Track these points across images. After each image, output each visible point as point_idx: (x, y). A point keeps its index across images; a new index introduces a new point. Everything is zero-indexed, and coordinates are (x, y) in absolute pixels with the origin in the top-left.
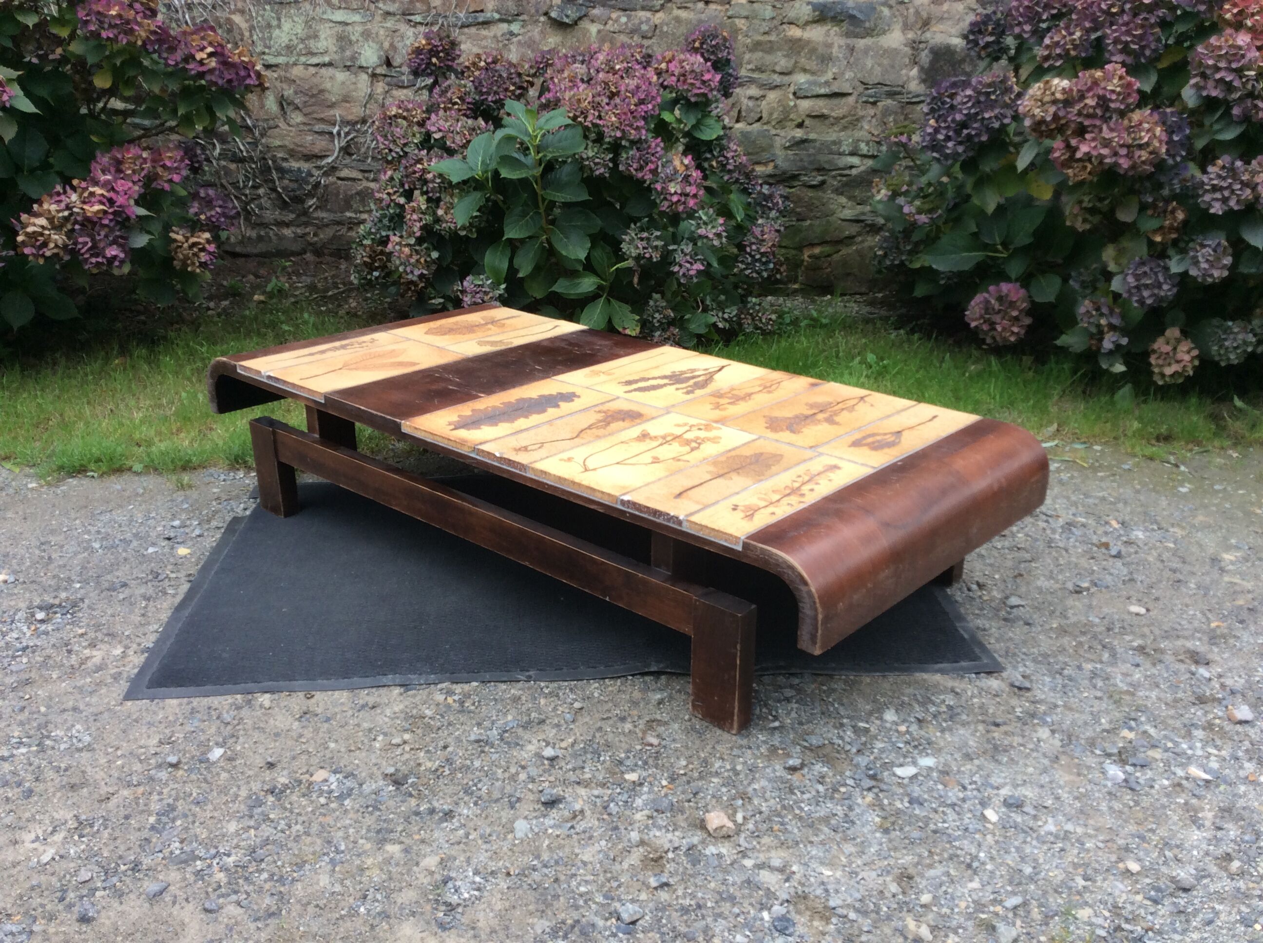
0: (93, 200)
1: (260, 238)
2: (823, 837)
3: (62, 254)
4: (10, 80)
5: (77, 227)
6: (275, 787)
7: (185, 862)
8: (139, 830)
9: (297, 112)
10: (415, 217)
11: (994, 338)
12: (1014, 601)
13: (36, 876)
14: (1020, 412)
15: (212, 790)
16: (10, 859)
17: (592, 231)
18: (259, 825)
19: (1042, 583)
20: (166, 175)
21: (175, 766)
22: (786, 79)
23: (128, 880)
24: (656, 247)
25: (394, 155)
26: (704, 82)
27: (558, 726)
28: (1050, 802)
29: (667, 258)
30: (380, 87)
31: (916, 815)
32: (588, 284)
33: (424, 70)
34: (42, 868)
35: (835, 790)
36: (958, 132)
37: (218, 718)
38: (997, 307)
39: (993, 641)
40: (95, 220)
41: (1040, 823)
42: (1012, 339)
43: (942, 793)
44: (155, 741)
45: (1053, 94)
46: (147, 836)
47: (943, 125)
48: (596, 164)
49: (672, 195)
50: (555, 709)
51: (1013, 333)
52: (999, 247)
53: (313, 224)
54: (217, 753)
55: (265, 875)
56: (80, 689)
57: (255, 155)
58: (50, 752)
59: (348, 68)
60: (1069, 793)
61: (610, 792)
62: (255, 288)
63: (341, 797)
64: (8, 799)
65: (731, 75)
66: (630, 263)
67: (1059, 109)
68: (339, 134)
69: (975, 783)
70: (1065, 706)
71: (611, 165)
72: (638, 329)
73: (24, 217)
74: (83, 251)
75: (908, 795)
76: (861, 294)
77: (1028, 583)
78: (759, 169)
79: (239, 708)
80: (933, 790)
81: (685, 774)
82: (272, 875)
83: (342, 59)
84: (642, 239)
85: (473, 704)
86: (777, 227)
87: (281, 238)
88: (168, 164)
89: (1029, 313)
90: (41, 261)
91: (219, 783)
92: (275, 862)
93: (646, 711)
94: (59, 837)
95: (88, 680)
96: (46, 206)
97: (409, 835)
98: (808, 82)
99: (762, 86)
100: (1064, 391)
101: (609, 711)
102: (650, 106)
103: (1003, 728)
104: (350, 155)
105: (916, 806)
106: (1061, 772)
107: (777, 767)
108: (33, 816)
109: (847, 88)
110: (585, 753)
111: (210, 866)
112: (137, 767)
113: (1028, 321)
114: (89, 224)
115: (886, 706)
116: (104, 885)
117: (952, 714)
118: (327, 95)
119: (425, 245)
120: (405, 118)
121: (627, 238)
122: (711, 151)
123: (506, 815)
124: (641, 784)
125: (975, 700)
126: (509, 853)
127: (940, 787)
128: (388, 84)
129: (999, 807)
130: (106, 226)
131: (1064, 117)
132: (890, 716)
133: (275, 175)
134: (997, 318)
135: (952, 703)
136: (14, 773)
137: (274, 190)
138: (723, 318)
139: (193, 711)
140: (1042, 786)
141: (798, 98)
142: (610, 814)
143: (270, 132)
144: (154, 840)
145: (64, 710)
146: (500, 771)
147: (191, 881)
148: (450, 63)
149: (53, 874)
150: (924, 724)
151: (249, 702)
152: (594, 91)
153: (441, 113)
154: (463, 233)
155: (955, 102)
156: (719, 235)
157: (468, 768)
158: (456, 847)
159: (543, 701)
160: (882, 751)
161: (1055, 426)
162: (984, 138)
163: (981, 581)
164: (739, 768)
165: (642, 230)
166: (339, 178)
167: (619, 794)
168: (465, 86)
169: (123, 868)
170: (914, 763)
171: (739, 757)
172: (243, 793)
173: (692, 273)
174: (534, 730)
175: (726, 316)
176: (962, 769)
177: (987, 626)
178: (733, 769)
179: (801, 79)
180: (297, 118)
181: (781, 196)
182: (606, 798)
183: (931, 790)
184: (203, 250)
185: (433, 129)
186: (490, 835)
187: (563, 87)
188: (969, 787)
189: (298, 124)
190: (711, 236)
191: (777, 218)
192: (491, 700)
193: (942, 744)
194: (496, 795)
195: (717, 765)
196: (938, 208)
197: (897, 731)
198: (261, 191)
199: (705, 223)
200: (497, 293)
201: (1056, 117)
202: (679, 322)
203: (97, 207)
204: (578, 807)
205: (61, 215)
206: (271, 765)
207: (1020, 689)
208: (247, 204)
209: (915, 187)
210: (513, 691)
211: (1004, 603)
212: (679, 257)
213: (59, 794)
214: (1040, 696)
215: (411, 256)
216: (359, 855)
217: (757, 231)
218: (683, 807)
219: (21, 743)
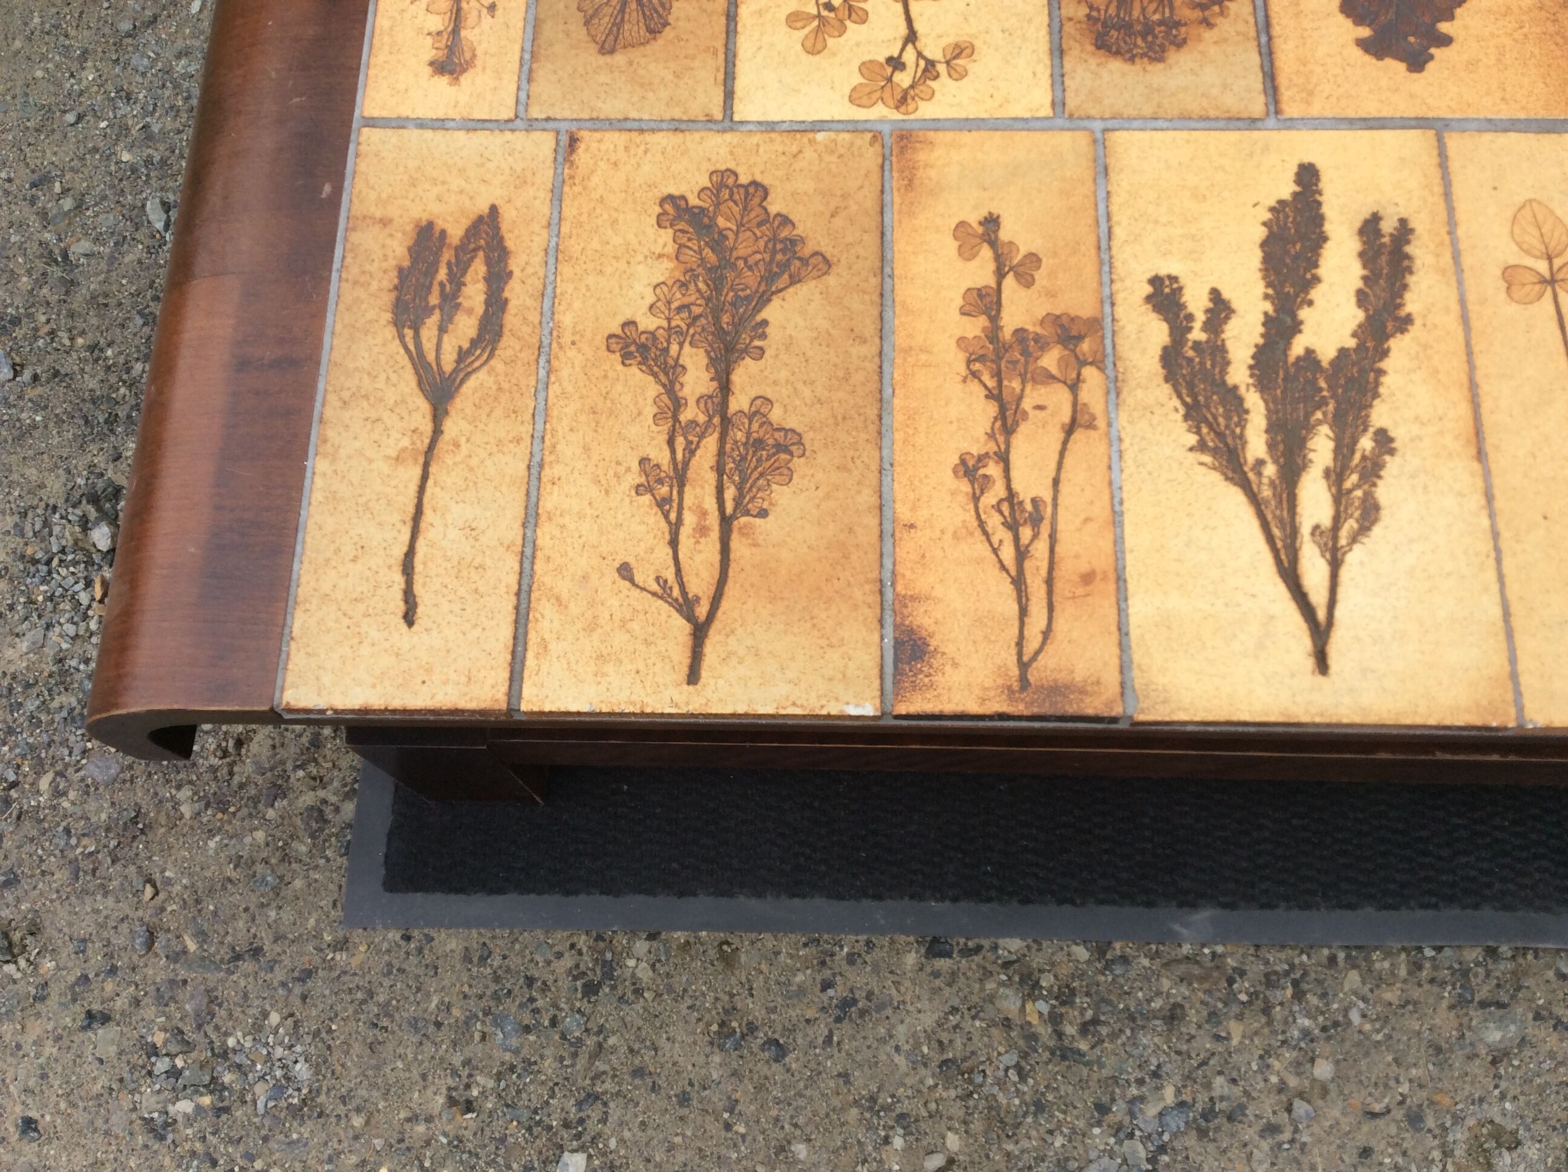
219: (174, 1073)
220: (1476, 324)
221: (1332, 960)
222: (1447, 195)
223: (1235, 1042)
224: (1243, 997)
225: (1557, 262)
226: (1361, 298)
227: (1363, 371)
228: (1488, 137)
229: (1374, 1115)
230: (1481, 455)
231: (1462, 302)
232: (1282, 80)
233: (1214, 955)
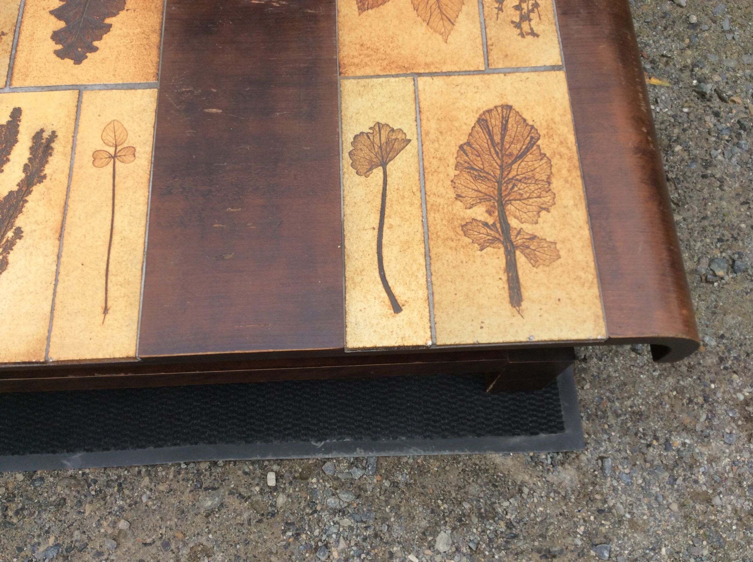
220: (75, 177)
221: (139, 472)
222: (77, 119)
223: (87, 514)
224: (93, 493)
225: (119, 148)
226: (26, 168)
227: (18, 202)
228: (102, 92)
229: (145, 544)
230: (61, 237)
231: (71, 169)
232: (16, 70)
233: (84, 474)
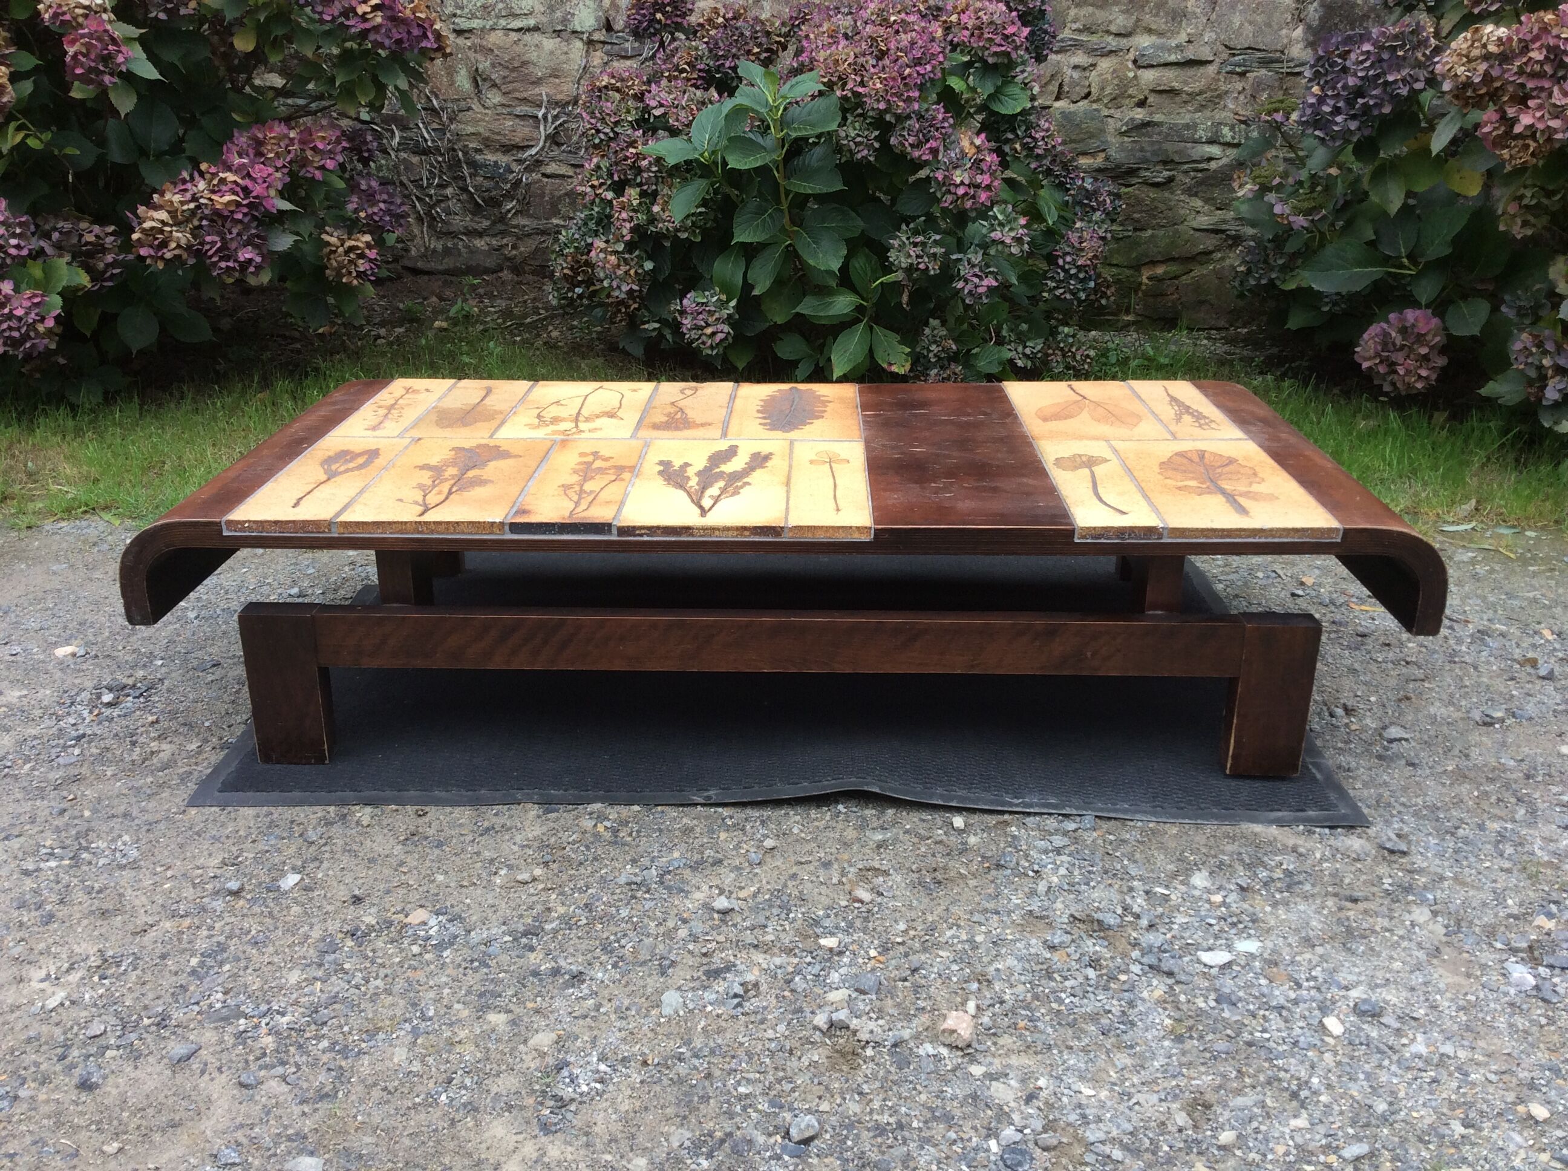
0: (224, 188)
1: (447, 251)
2: (1086, 1041)
3: (185, 256)
4: (129, 40)
5: (204, 223)
6: (357, 929)
7: (225, 1019)
8: (176, 973)
9: (495, 90)
10: (624, 215)
11: (1393, 384)
12: (1394, 732)
13: (36, 1025)
14: (1425, 484)
15: (276, 928)
16: (9, 1001)
17: (849, 235)
18: (329, 975)
19: (1437, 709)
20: (317, 160)
21: (236, 894)
22: (1124, 42)
23: (149, 1039)
24: (934, 255)
25: (602, 136)
26: (1006, 37)
27: (738, 868)
28: (1422, 1011)
29: (948, 272)
30: (598, 57)
31: (1224, 1019)
32: (843, 304)
33: (645, 30)
34: (45, 1016)
35: (1113, 978)
36: (1350, 103)
37: (301, 835)
38: (1399, 341)
39: (1358, 785)
40: (226, 213)
41: (1405, 1041)
42: (1419, 385)
43: (1265, 990)
44: (215, 861)
45: (1484, 46)
46: (183, 982)
47: (1330, 93)
48: (857, 144)
49: (957, 186)
50: (738, 847)
51: (1420, 377)
52: (1405, 260)
53: (510, 234)
54: (292, 879)
55: (325, 1043)
56: (138, 790)
57: (443, 145)
58: (85, 868)
59: (558, 33)
60: (1452, 1000)
61: (796, 961)
62: (437, 313)
63: (440, 946)
64: (21, 924)
65: (1046, 32)
66: (898, 276)
67: (1491, 67)
68: (545, 117)
69: (1315, 978)
70: (1456, 879)
71: (877, 145)
72: (908, 366)
73: (141, 210)
74: (210, 253)
75: (1216, 990)
76: (1218, 329)
77: (1417, 710)
78: (1084, 161)
79: (329, 824)
80: (1253, 985)
81: (903, 943)
82: (334, 1044)
83: (551, 22)
84: (915, 245)
85: (630, 835)
86: (1101, 233)
87: (473, 251)
88: (321, 146)
89: (1443, 350)
90: (161, 265)
91: (288, 919)
92: (341, 1027)
93: (860, 856)
94: (74, 977)
95: (149, 779)
96: (168, 196)
97: (521, 1003)
98: (1153, 46)
99: (1092, 51)
100: (1489, 459)
101: (811, 853)
102: (929, 67)
103: (1361, 906)
104: (559, 145)
105: (1225, 1006)
106: (1441, 971)
107: (1033, 941)
108: (49, 947)
109: (1205, 54)
110: (771, 906)
111: (257, 1027)
112: (189, 892)
113: (1441, 361)
114: (219, 218)
115: (1197, 866)
116: (118, 1043)
117: (1291, 883)
118: (531, 68)
119: (637, 253)
120: (618, 90)
121: (895, 243)
122: (1013, 131)
123: (654, 982)
124: (841, 953)
125: (1325, 865)
126: (650, 1035)
127: (1263, 982)
128: (607, 54)
129: (1347, 1015)
130: (240, 221)
131: (1498, 78)
132: (1200, 880)
133: (466, 171)
134: (1399, 357)
135: (1291, 867)
136: (36, 892)
137: (464, 189)
138: (1024, 354)
139: (272, 825)
140: (1413, 989)
141: (1140, 67)
142: (793, 991)
143: (461, 115)
144: (192, 988)
145: (113, 816)
146: (653, 924)
147: (230, 1045)
148: (679, 20)
149: (57, 1024)
150: (1249, 895)
151: (344, 817)
152: (857, 50)
153: (664, 82)
154: (684, 235)
155: (1348, 64)
156: (1019, 240)
157: (612, 917)
158: (581, 1022)
159: (723, 836)
160: (1185, 927)
161: (1473, 502)
162: (1387, 110)
163: (1349, 704)
164: (979, 939)
165: (916, 232)
166: (544, 175)
167: (809, 964)
168: (697, 49)
169: (146, 1021)
170: (1229, 947)
171: (980, 924)
172: (316, 934)
173: (981, 290)
174: (706, 872)
175: (1028, 351)
176: (1298, 958)
177: (1353, 765)
178: (971, 941)
179: (1144, 41)
180: (494, 98)
181: (1110, 193)
182: (790, 969)
183: (1249, 985)
184: (362, 256)
185: (653, 103)
186: (627, 1009)
187: (820, 44)
188: (1306, 984)
189: (495, 106)
190: (1008, 241)
191: (1103, 221)
192: (655, 831)
193: (1272, 923)
194: (644, 955)
195: (949, 933)
196: (1321, 207)
197: (1209, 901)
198: (449, 191)
199: (1001, 224)
200: (725, 313)
201: (1487, 77)
202: (963, 358)
203: (228, 198)
204: (750, 977)
205: (185, 207)
206: (357, 900)
207: (1392, 852)
208: (433, 207)
209: (1291, 180)
210: (685, 820)
211: (1380, 735)
212: (964, 270)
213: (85, 922)
214: (1420, 862)
215: (618, 266)
216: (451, 1025)
217: (1073, 237)
218: (895, 987)
219: (52, 854)
220: (794, 468)
222: (791, 449)
224: (729, 824)
225: (833, 460)
226: (747, 463)
228: (811, 442)
231: (790, 465)
